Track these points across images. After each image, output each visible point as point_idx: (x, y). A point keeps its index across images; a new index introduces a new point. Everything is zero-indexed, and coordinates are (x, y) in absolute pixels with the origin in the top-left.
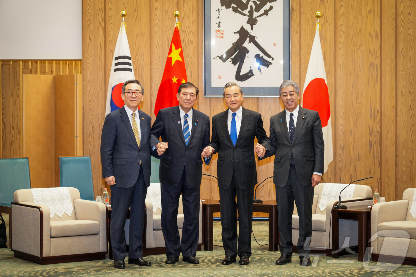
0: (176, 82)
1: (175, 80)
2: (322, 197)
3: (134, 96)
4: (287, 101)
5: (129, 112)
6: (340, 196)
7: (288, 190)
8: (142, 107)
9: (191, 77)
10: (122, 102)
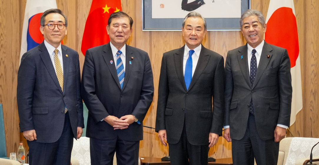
0: (108, 12)
1: (106, 9)
2: (289, 154)
3: (56, 29)
4: (250, 34)
5: (50, 49)
6: (311, 153)
7: (247, 145)
8: (65, 43)
9: (127, 5)
10: (41, 37)
